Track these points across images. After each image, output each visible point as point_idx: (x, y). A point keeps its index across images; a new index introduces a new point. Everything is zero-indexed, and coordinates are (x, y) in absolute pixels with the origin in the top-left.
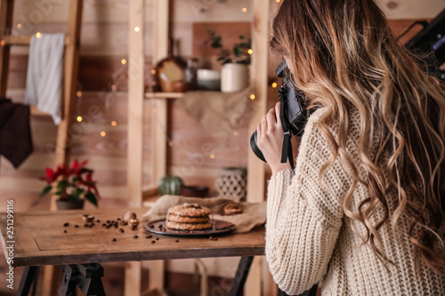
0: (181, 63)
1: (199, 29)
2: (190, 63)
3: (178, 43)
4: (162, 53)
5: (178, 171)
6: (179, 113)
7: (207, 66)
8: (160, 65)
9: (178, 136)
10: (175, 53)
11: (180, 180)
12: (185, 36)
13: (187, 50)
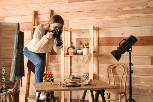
0: (73, 48)
1: (78, 40)
2: (75, 48)
3: (73, 43)
4: (69, 46)
5: (73, 74)
6: (73, 60)
7: (80, 49)
8: (68, 48)
9: (73, 65)
10: (72, 46)
11: (74, 76)
12: (74, 41)
13: (75, 45)
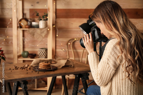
0: (27, 20)
1: (31, 10)
2: (29, 20)
3: (25, 14)
4: (21, 17)
7: (34, 21)
8: (21, 20)
10: (25, 17)
12: (27, 12)
13: (28, 16)
